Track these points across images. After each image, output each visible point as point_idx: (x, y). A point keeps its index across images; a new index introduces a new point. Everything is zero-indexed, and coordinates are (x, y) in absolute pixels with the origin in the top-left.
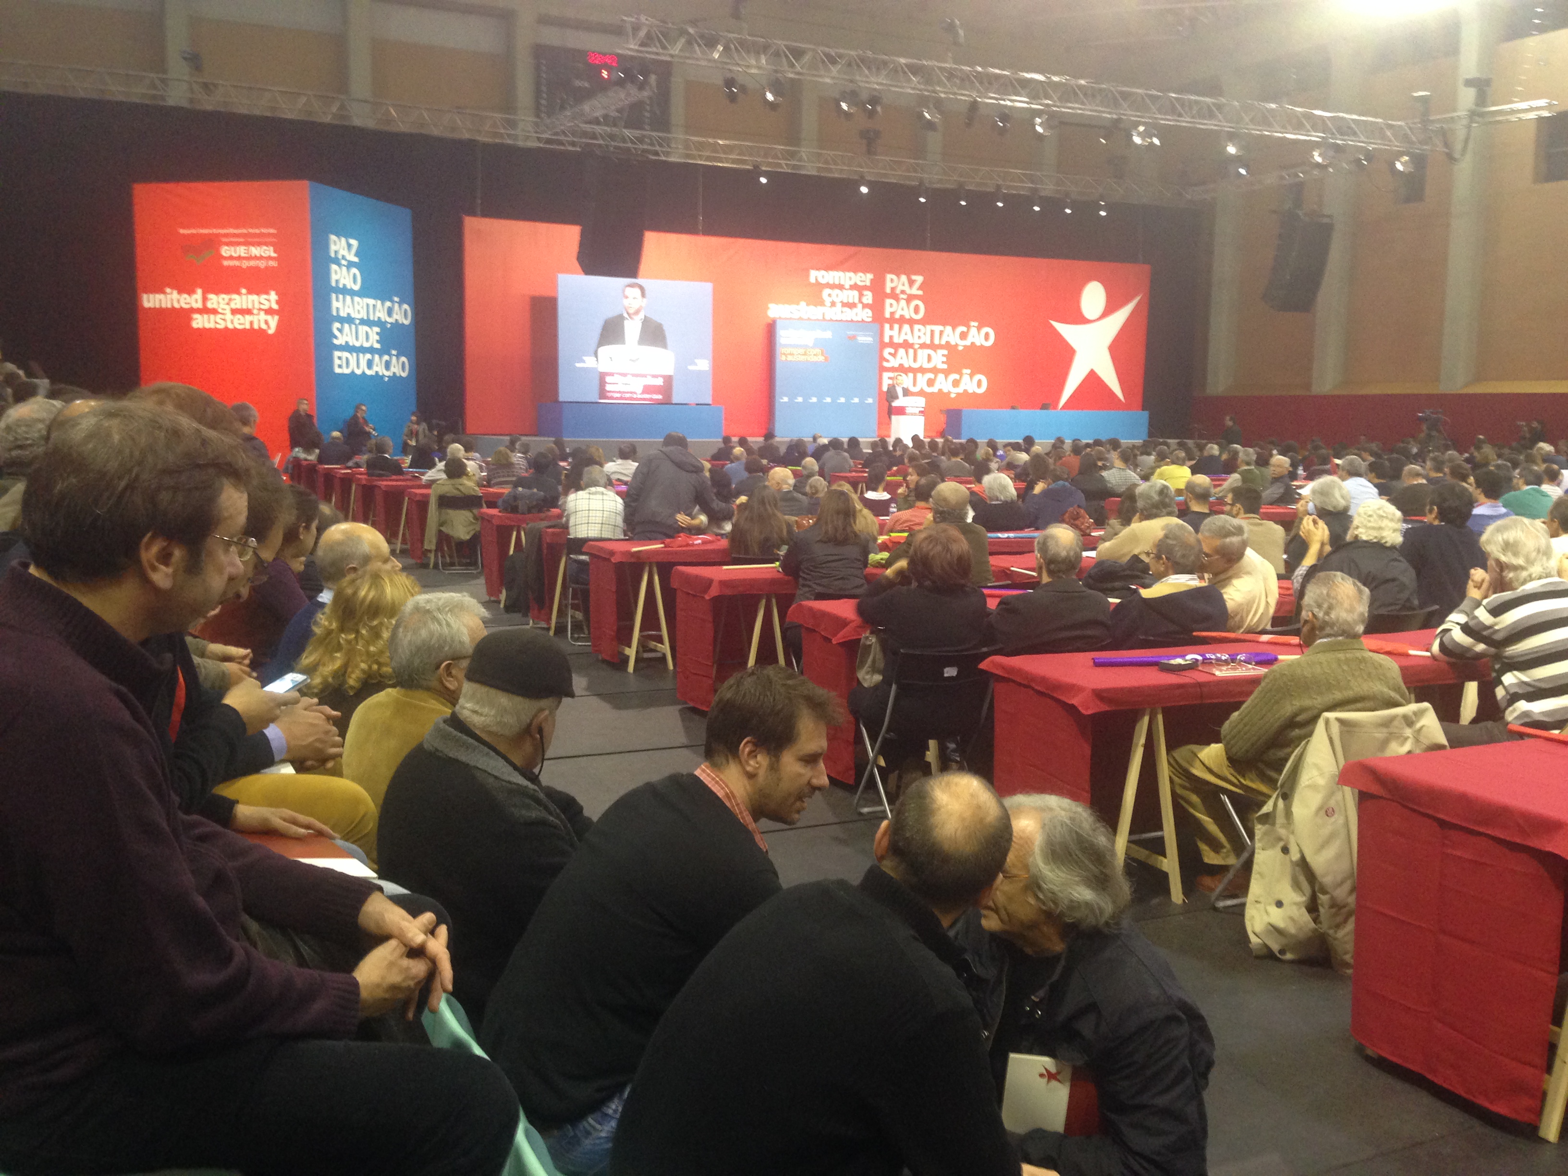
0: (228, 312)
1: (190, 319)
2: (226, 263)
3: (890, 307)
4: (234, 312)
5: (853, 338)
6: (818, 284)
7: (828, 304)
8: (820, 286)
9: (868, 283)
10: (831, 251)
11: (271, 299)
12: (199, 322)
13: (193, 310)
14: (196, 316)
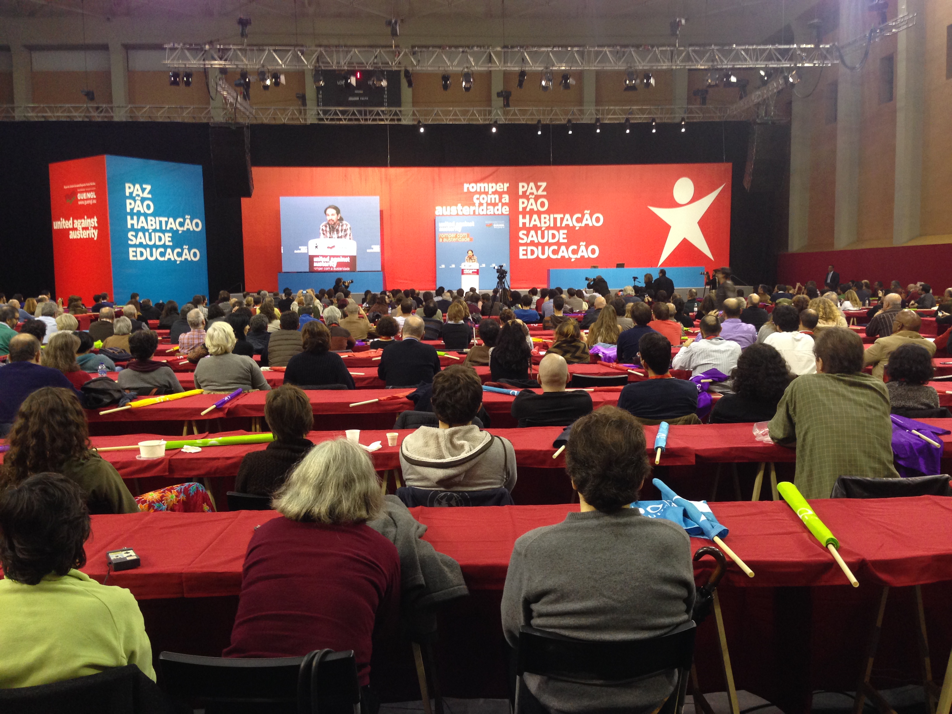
0: (81, 229)
1: (69, 234)
2: (80, 203)
3: (522, 204)
4: (84, 229)
5: (491, 225)
6: (469, 192)
7: (477, 204)
8: (471, 195)
9: (505, 190)
10: (478, 171)
11: (94, 221)
12: (73, 235)
13: (69, 229)
14: (71, 232)
